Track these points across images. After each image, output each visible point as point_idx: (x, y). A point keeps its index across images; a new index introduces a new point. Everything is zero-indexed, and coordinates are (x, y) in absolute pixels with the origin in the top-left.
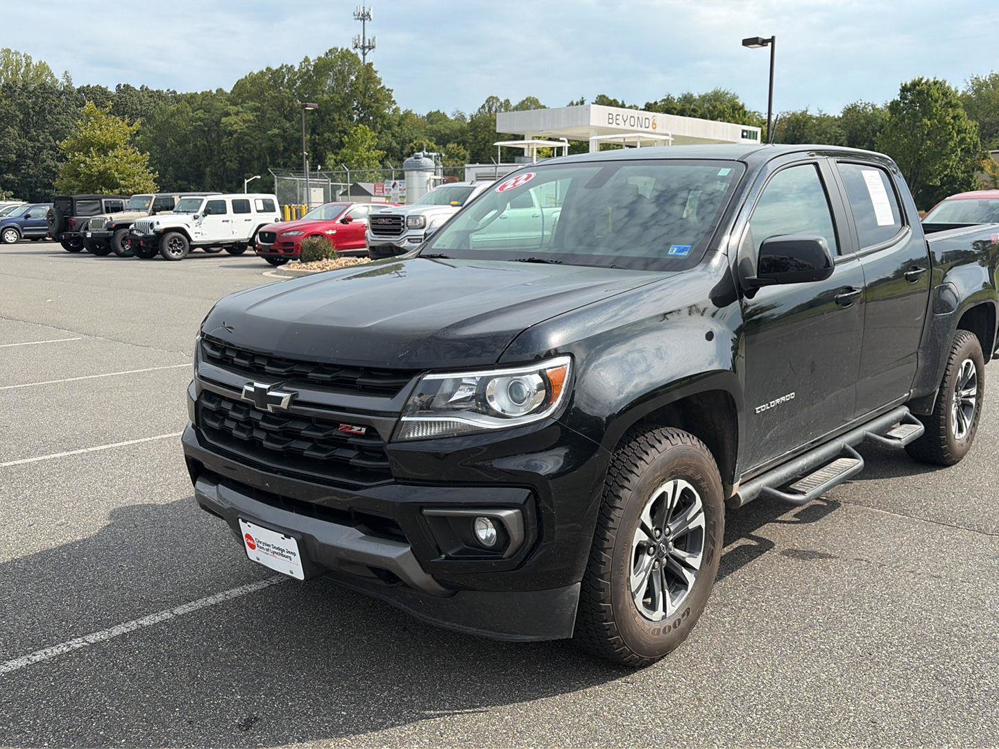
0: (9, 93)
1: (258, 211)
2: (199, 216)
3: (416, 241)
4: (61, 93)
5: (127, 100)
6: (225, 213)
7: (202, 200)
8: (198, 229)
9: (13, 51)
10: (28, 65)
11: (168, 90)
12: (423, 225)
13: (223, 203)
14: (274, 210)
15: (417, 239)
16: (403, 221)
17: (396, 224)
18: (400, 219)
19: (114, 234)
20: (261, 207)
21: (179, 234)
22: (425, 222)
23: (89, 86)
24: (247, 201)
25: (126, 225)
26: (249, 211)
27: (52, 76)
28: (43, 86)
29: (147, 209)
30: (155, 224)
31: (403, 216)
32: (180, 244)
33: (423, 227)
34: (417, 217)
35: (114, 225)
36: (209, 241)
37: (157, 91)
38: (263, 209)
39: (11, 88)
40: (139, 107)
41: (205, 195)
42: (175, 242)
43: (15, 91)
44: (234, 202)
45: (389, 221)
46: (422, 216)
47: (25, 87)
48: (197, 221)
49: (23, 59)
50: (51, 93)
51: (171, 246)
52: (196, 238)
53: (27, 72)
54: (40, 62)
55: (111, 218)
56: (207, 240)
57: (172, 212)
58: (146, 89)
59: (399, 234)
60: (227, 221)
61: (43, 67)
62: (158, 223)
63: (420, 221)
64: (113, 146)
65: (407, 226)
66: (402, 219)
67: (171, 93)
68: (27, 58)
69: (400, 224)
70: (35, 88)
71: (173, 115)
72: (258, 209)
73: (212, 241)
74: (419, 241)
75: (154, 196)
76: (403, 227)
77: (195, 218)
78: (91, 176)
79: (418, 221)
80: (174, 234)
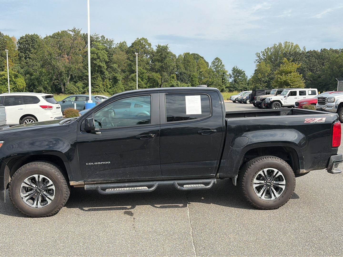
0: (285, 56)
1: (309, 95)
2: (286, 96)
3: (330, 107)
4: (301, 54)
5: (323, 54)
6: (296, 95)
7: (288, 91)
8: (285, 101)
9: (288, 42)
10: (292, 46)
11: (340, 49)
12: (333, 101)
13: (296, 92)
14: (315, 94)
15: (331, 106)
16: (326, 100)
17: (324, 101)
18: (325, 99)
19: (262, 102)
20: (310, 93)
21: (278, 102)
22: (334, 100)
23: (311, 50)
24: (305, 91)
25: (264, 99)
26: (305, 94)
27: (299, 49)
28: (295, 52)
29: (274, 94)
30: (271, 99)
31: (326, 98)
32: (278, 106)
33: (333, 102)
34: (331, 98)
35: (262, 99)
36: (289, 105)
37: (335, 50)
38: (311, 94)
39: (285, 54)
40: (327, 56)
41: (290, 89)
42: (276, 105)
43: (286, 55)
44: (300, 92)
45: (322, 100)
46: (333, 98)
47: (290, 53)
48: (285, 98)
49: (291, 44)
50: (298, 54)
51: (275, 106)
52: (284, 104)
53: (292, 48)
54: (296, 44)
55: (262, 97)
56: (288, 104)
57: (280, 95)
58: (332, 49)
59: (324, 104)
60: (297, 98)
61: (297, 46)
62: (272, 99)
63: (333, 100)
64: (290, 72)
65: (328, 101)
66: (326, 99)
67: (341, 50)
68: (292, 43)
69: (325, 101)
70: (293, 53)
71: (337, 58)
72: (309, 94)
73: (290, 105)
74: (331, 107)
75: (277, 89)
76: (326, 102)
77: (285, 97)
78: (282, 82)
79: (331, 99)
80: (276, 102)
